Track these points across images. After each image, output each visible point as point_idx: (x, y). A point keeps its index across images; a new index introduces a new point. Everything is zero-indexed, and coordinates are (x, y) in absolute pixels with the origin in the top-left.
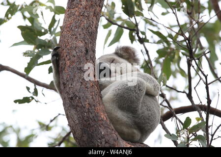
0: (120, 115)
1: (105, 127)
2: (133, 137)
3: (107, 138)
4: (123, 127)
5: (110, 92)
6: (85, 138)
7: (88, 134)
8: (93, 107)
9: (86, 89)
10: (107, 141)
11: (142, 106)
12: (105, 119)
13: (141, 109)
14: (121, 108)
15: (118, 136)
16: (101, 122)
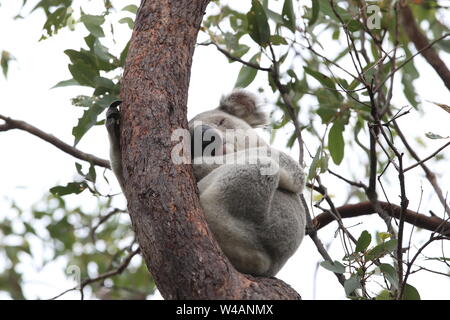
0: (233, 225)
1: (205, 249)
2: (256, 266)
3: (209, 268)
4: (237, 248)
5: (214, 184)
6: (168, 269)
7: (174, 261)
8: (183, 212)
9: (171, 179)
10: (208, 273)
11: (272, 210)
12: (205, 233)
13: (271, 214)
14: (235, 212)
15: (229, 264)
16: (198, 239)
